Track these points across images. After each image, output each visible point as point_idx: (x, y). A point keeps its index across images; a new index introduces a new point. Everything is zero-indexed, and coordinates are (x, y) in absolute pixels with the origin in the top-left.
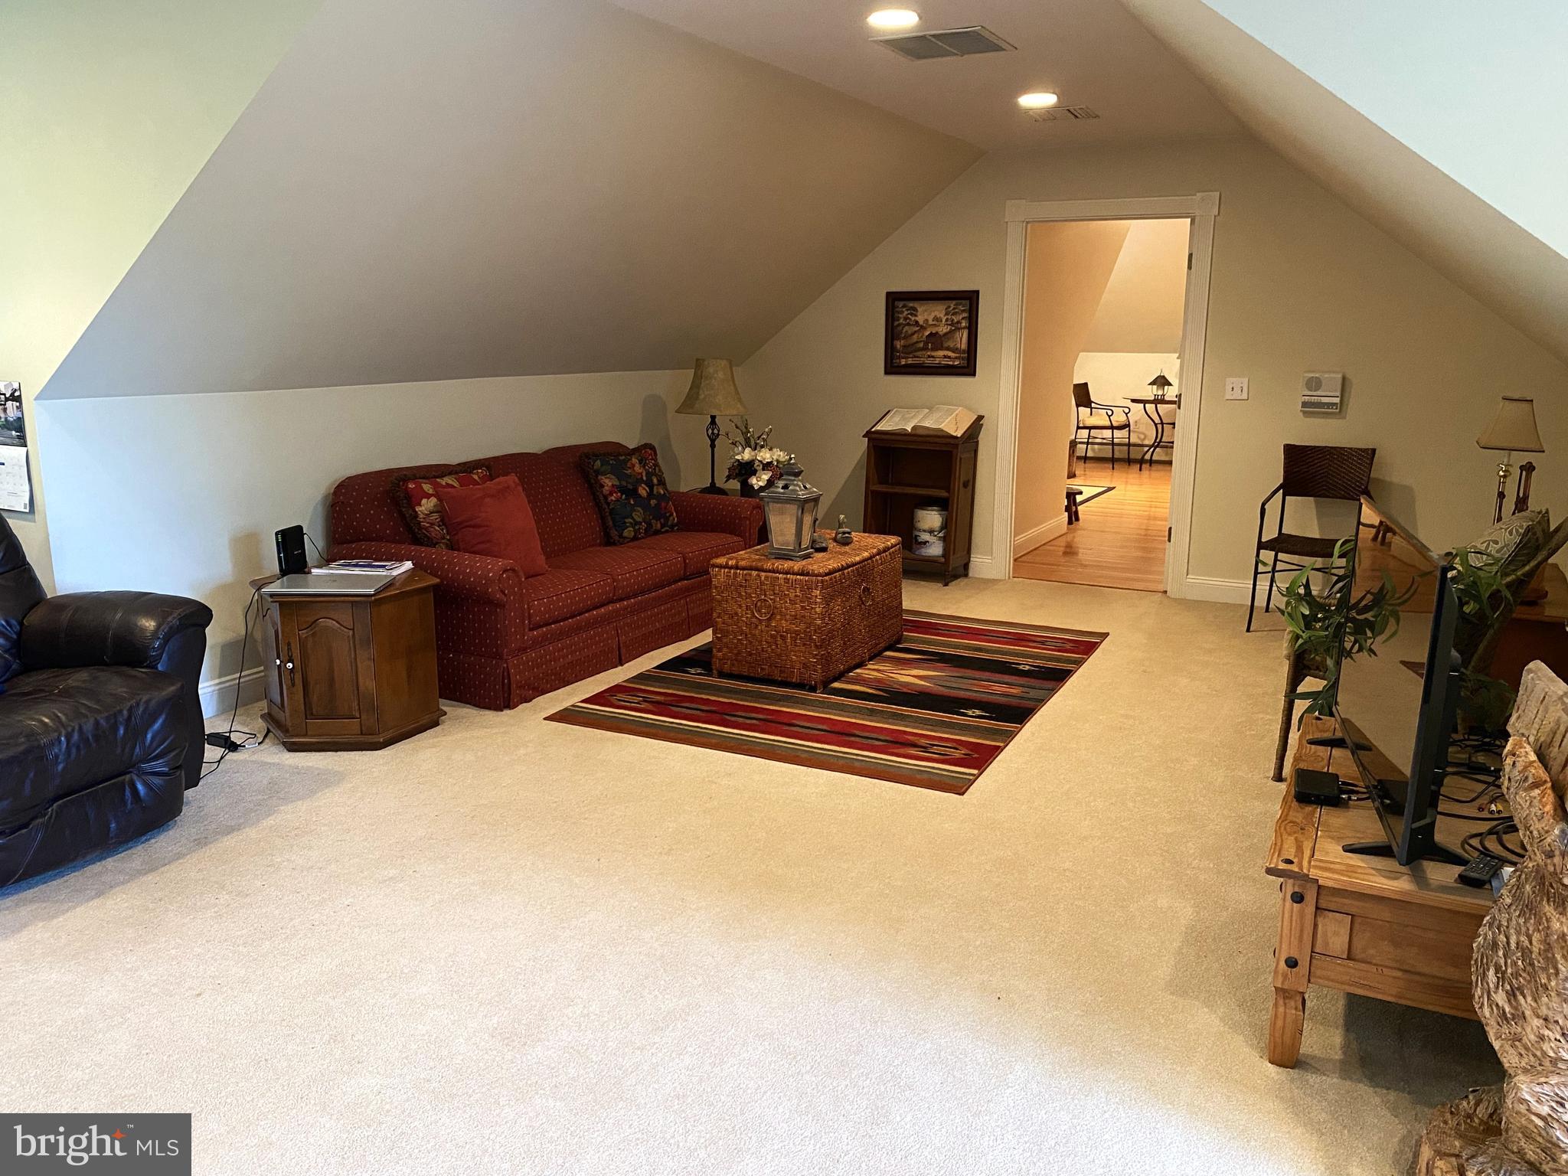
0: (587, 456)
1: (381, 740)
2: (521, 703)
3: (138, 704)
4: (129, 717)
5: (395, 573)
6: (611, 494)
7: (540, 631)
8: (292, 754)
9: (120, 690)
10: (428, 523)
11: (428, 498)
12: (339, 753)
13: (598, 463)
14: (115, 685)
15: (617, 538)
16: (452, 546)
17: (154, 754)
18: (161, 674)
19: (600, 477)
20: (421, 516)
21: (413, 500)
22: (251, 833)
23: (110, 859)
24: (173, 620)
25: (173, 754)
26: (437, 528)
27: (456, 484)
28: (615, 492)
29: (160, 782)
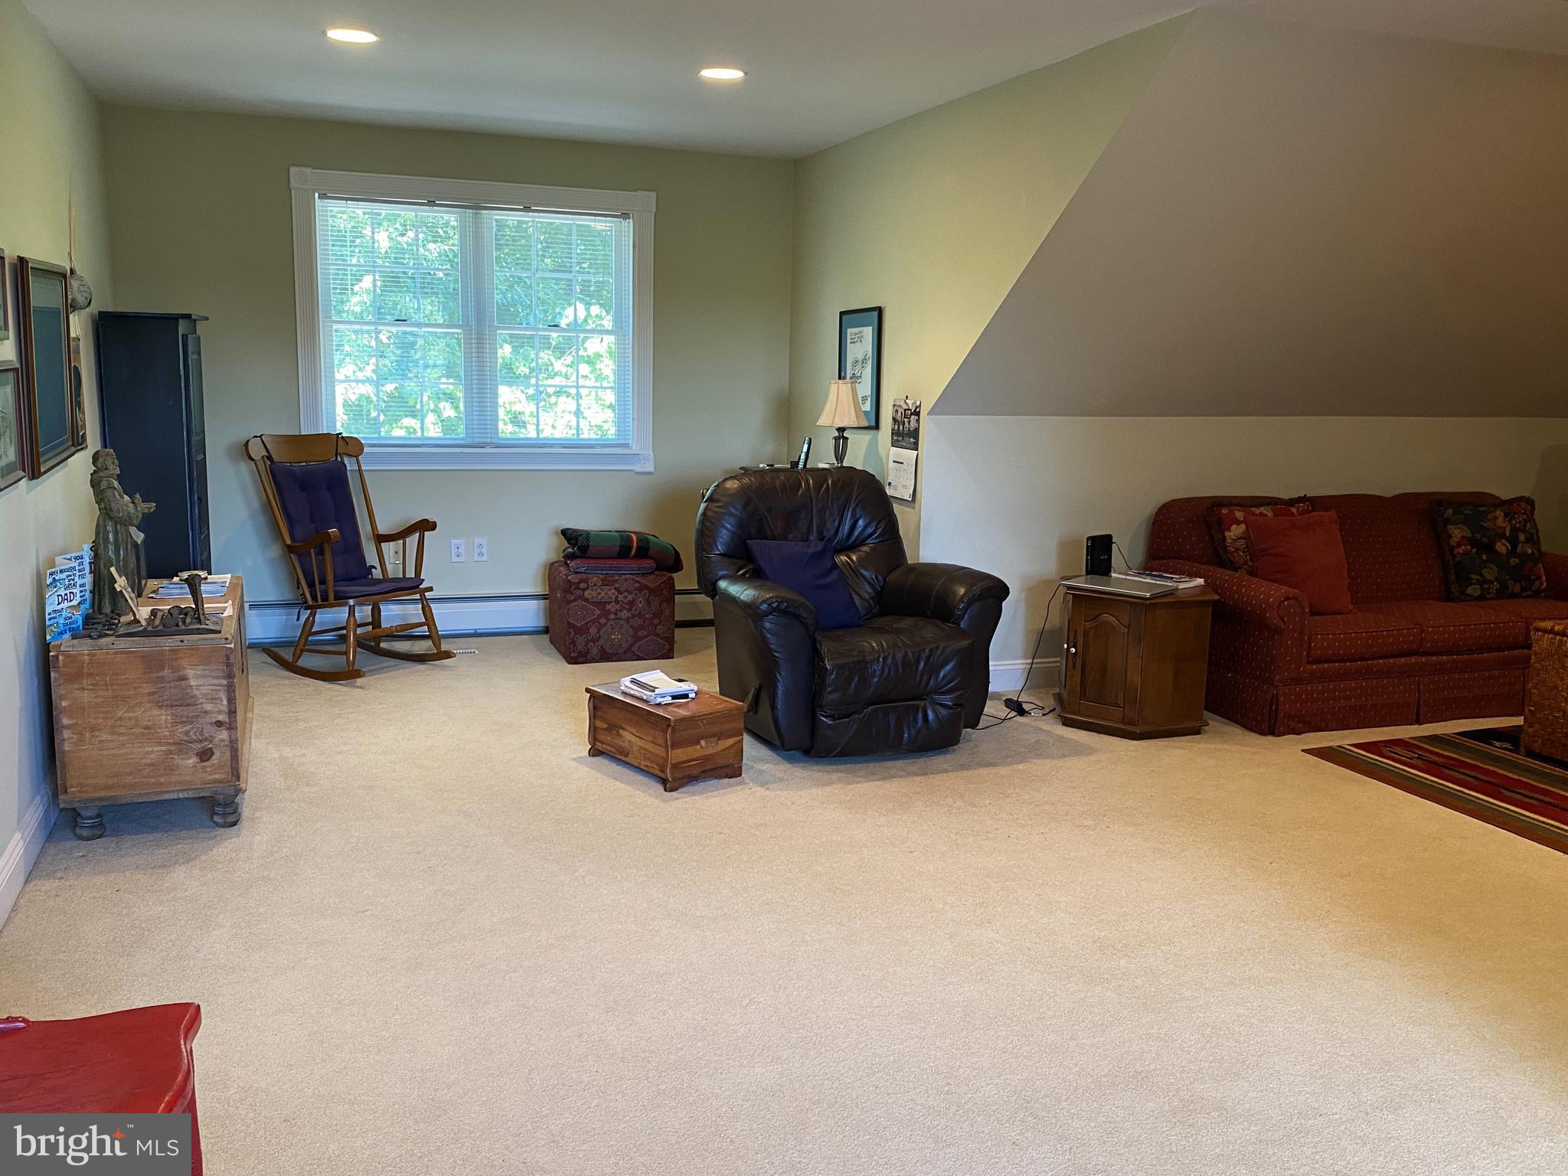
0: (1439, 503)
1: (1138, 732)
2: (1289, 734)
3: (937, 647)
4: (929, 657)
5: (1182, 586)
6: (1459, 545)
7: (1320, 666)
8: (1064, 727)
9: (929, 635)
10: (1234, 548)
11: (1239, 525)
12: (1102, 735)
13: (1450, 511)
14: (929, 632)
15: (1457, 594)
16: (1252, 573)
17: (943, 690)
18: (963, 631)
19: (1449, 527)
20: (1229, 541)
21: (1223, 525)
22: (1002, 770)
23: (901, 761)
24: (977, 590)
25: (958, 693)
26: (1241, 554)
27: (1270, 514)
28: (1464, 545)
29: (945, 713)
